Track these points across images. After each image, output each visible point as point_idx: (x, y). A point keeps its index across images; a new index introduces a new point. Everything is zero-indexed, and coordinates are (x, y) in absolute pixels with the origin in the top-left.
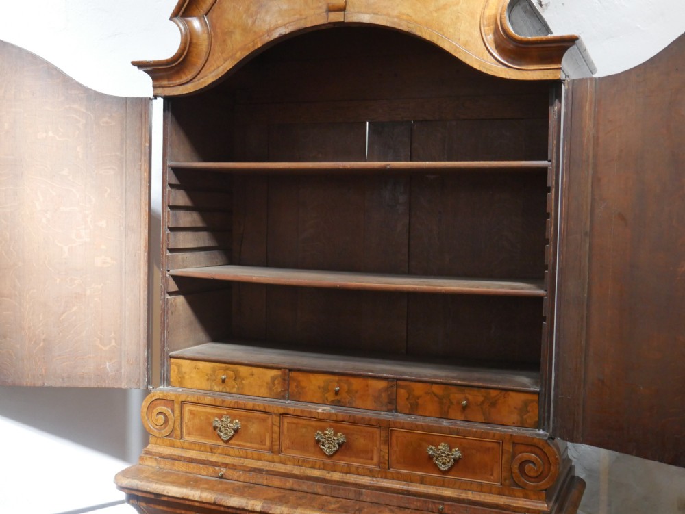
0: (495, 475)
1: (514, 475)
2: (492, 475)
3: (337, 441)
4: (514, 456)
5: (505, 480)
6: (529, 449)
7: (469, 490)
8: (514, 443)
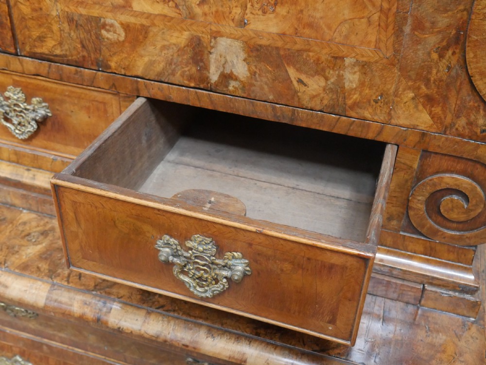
1: (411, 213)
3: (32, 115)
4: (421, 175)
5: (391, 219)
6: (460, 166)
8: (425, 151)
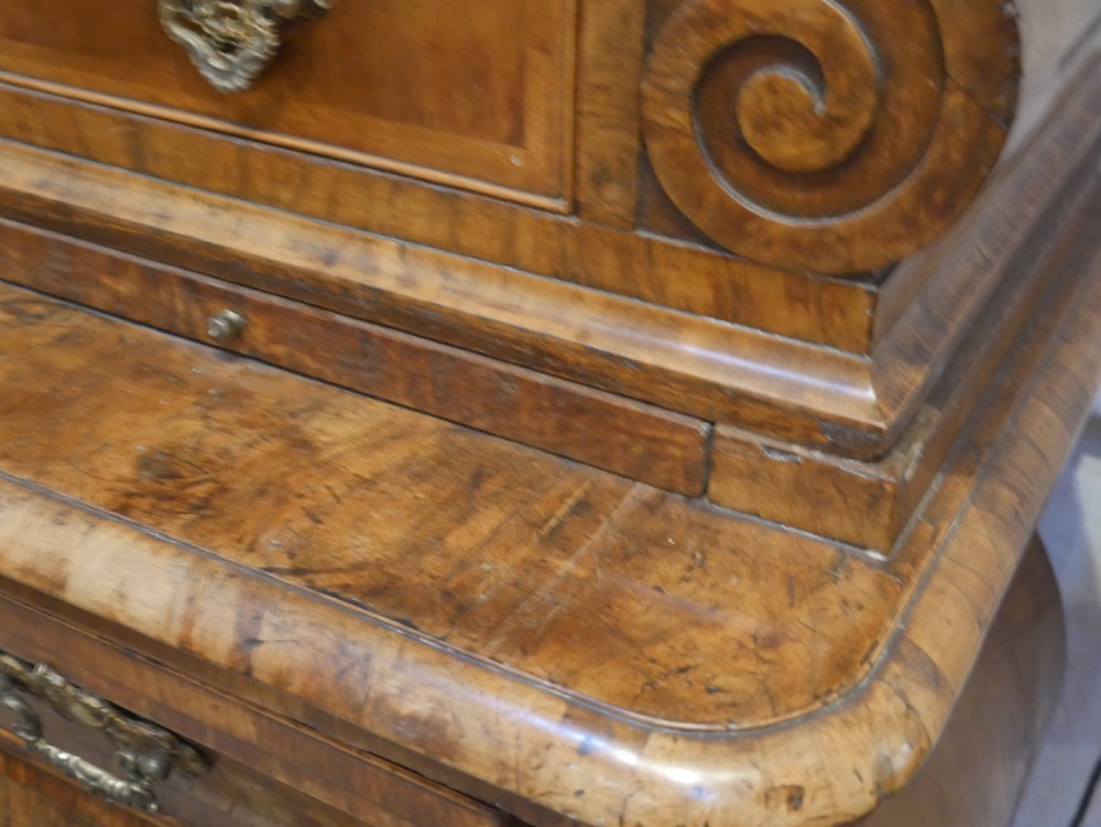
0: (535, 139)
1: (656, 149)
2: (517, 138)
5: (600, 179)
7: (386, 231)
